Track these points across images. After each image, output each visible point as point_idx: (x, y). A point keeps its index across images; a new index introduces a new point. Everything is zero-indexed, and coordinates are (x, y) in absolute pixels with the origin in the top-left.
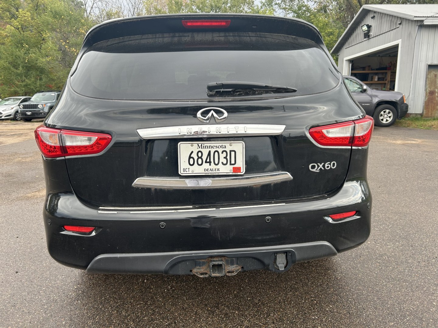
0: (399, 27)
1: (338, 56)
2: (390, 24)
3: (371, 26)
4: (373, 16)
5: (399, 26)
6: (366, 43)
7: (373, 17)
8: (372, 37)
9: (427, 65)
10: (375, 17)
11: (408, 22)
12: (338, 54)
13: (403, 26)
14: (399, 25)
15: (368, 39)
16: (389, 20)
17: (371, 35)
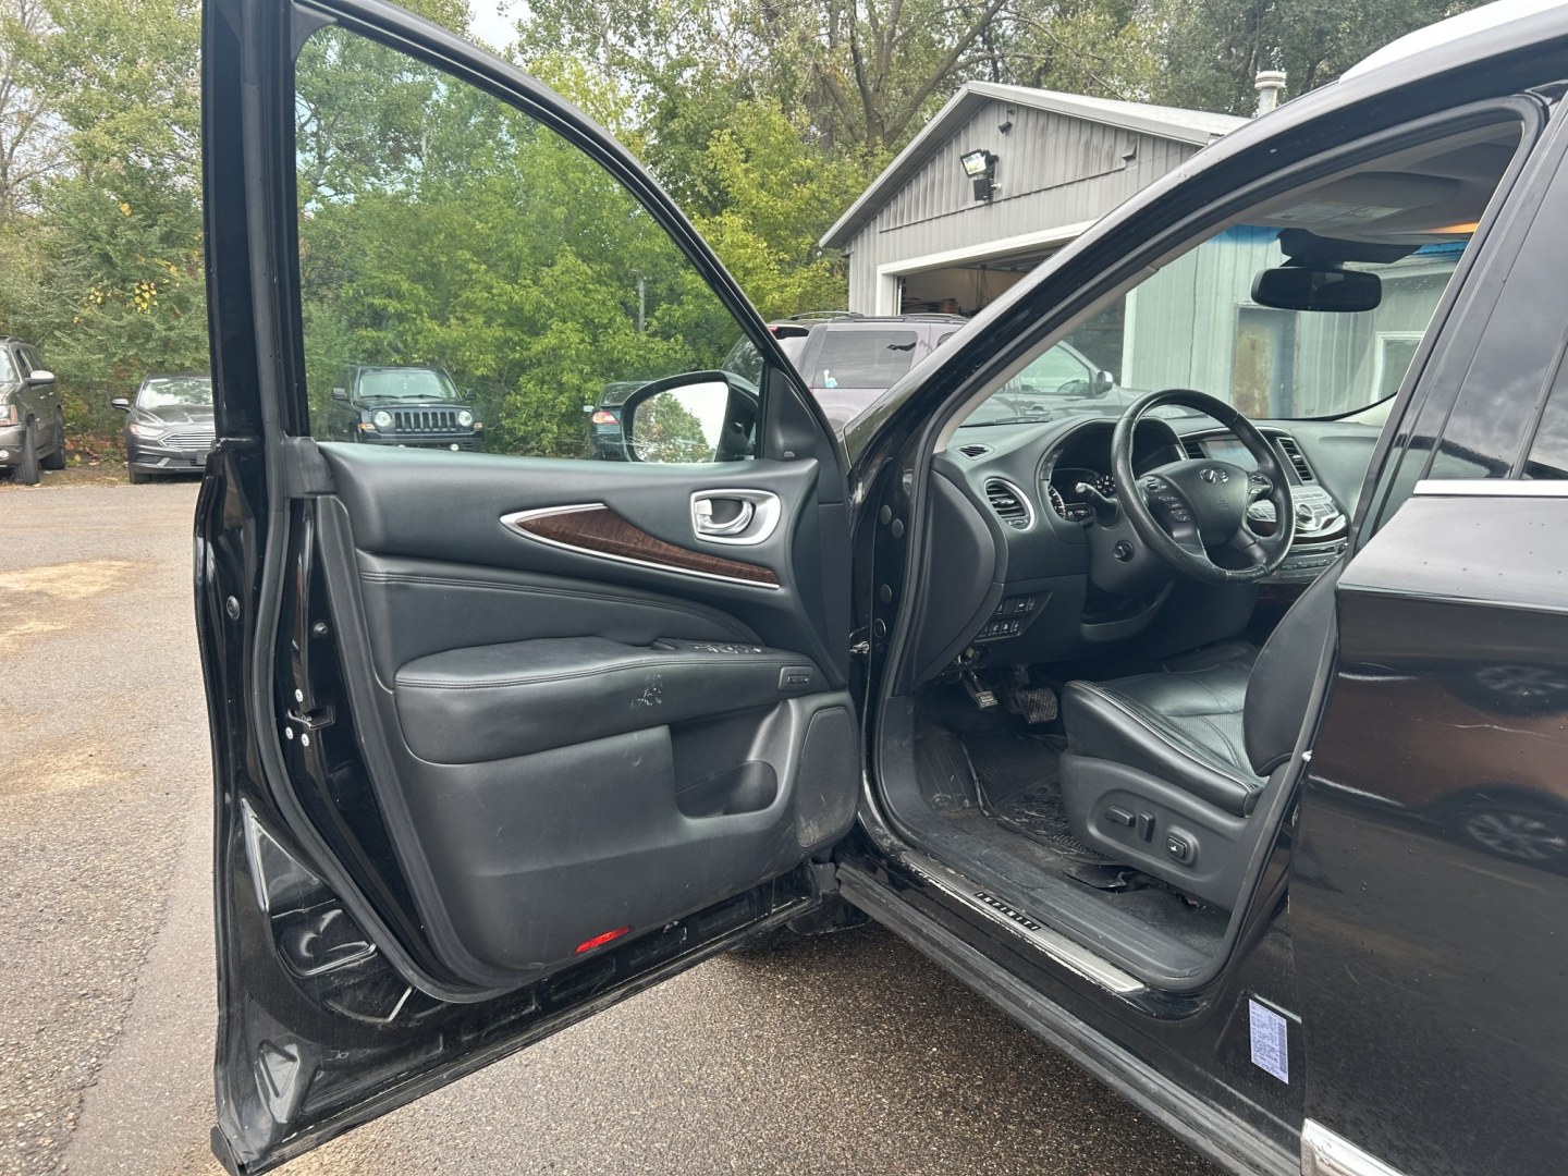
0: (1123, 169)
1: (848, 257)
2: (1081, 157)
3: (996, 159)
4: (1003, 122)
5: (1124, 166)
6: (978, 217)
7: (1006, 129)
8: (1004, 196)
9: (1235, 308)
10: (1013, 129)
11: (1164, 154)
12: (847, 252)
13: (1143, 166)
14: (1124, 161)
15: (986, 205)
16: (1078, 143)
17: (1000, 190)
